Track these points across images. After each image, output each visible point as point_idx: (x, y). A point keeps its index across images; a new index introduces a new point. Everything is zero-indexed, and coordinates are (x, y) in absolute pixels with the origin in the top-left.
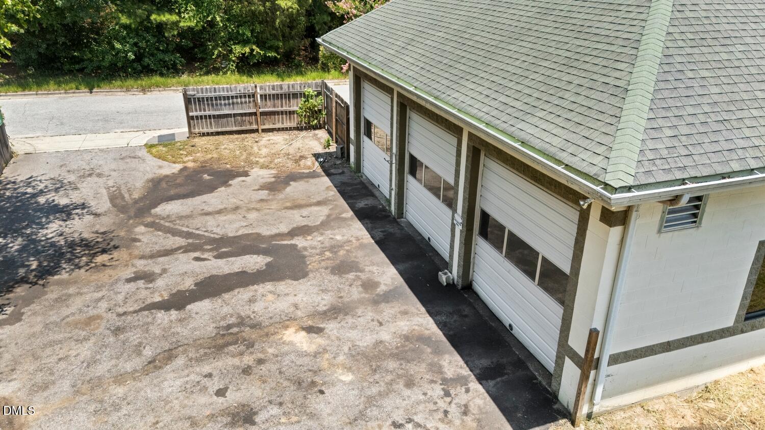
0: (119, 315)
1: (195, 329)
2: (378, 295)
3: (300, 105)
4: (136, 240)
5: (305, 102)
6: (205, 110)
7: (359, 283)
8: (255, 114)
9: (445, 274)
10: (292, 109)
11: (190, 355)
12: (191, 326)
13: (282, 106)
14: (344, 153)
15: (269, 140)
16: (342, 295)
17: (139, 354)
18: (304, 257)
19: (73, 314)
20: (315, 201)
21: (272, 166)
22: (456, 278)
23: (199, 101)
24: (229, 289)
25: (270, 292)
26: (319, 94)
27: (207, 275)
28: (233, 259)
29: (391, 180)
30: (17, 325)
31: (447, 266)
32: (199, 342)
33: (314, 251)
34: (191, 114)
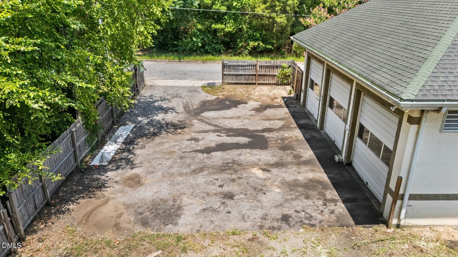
0: (183, 152)
1: (213, 162)
2: (300, 161)
3: (279, 72)
4: (192, 125)
5: (281, 70)
6: (231, 72)
7: (292, 155)
8: (255, 75)
9: (339, 156)
10: (274, 74)
11: (210, 171)
12: (212, 160)
13: (269, 72)
14: (298, 97)
15: (260, 89)
16: (283, 159)
17: (189, 167)
18: (267, 141)
19: (165, 149)
20: (278, 118)
21: (260, 100)
22: (344, 158)
23: (229, 66)
24: (230, 149)
25: (249, 153)
26: (290, 67)
27: (221, 142)
28: (234, 138)
29: (319, 110)
30: (143, 150)
31: (340, 153)
32: (214, 167)
33: (272, 139)
34: (224, 73)
